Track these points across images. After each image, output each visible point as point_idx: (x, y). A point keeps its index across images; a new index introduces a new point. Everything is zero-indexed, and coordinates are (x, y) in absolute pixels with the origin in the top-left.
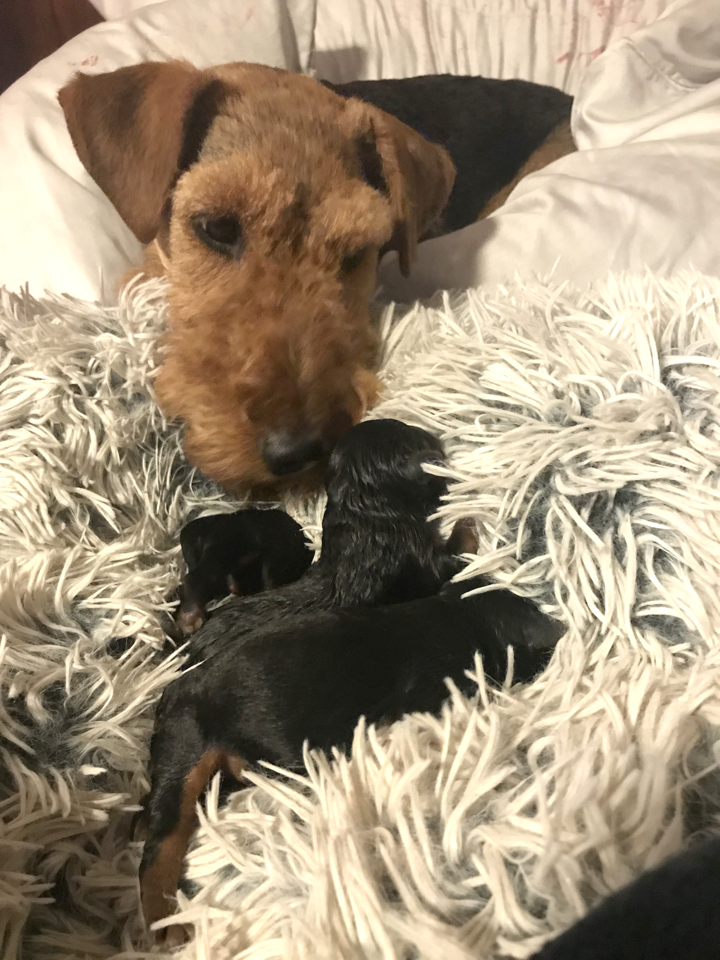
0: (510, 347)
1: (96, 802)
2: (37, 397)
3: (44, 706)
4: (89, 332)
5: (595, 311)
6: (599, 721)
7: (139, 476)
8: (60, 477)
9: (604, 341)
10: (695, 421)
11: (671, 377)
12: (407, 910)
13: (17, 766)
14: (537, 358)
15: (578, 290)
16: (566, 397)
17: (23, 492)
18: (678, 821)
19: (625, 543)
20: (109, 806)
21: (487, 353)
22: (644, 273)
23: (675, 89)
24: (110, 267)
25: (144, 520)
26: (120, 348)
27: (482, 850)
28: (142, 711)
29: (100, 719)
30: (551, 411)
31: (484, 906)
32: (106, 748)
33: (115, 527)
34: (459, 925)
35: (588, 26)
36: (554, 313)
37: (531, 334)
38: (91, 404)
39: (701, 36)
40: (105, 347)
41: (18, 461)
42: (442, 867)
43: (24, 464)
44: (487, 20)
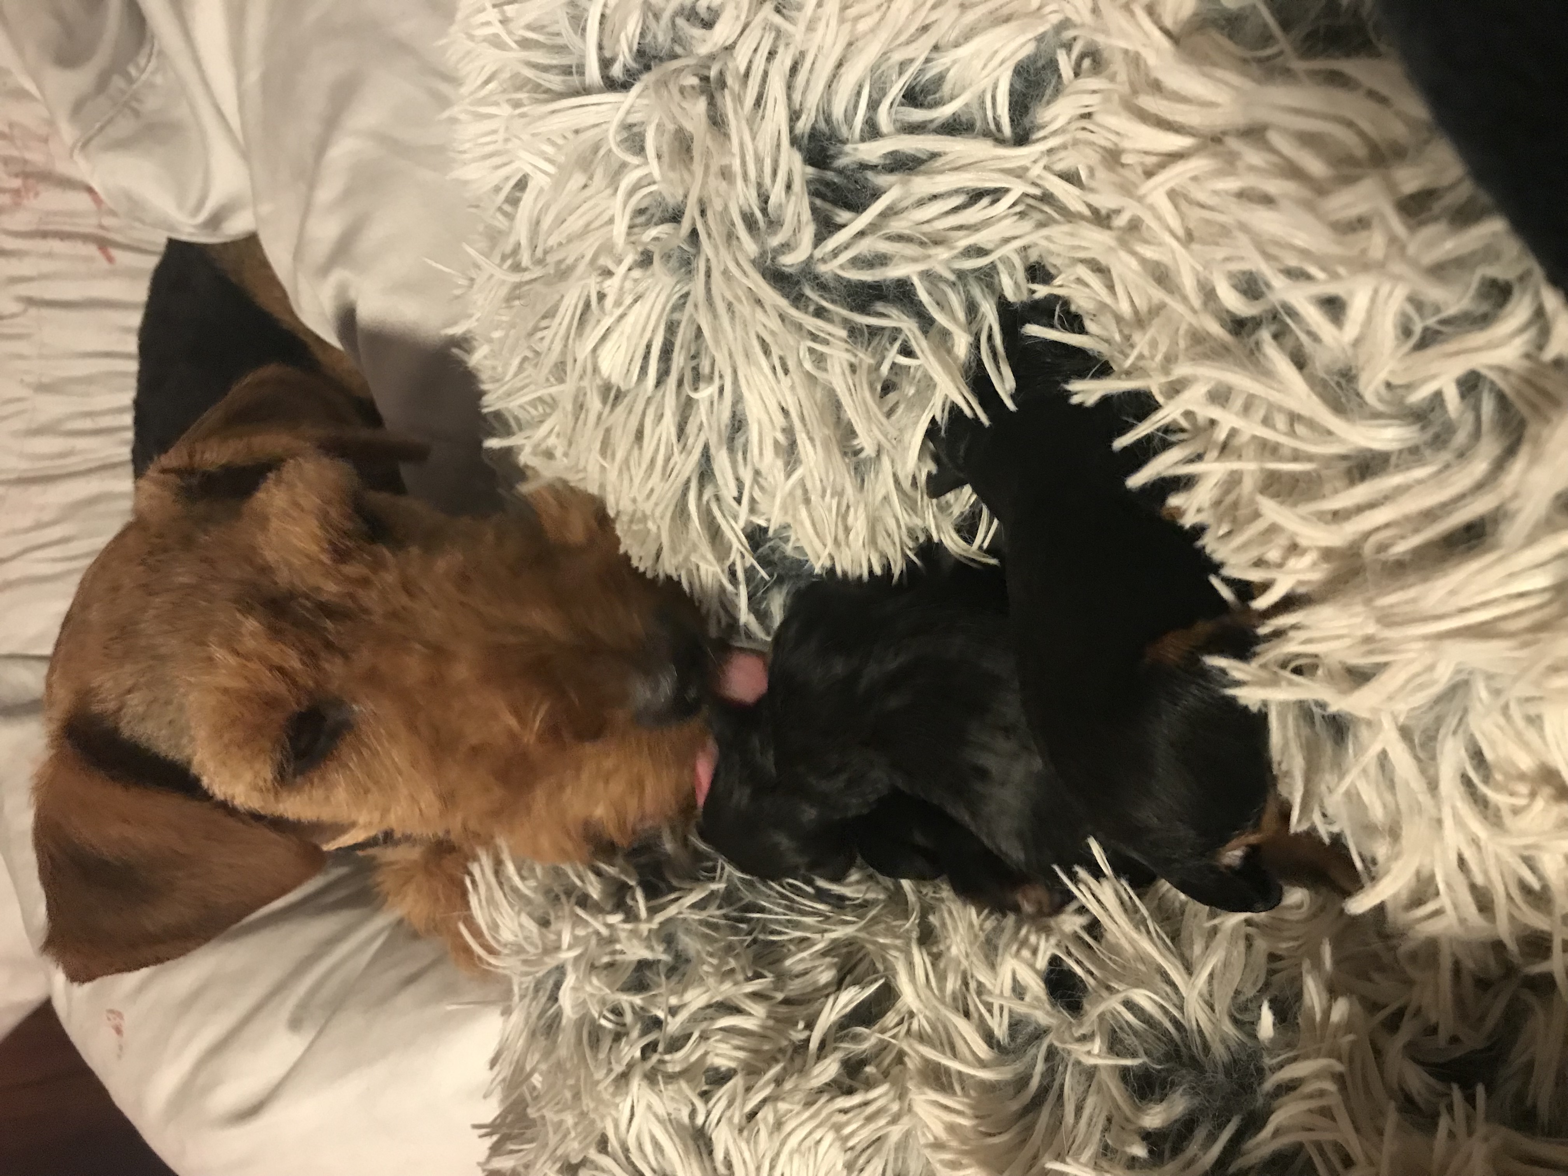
0: (570, 341)
1: (1318, 1017)
2: (661, 1111)
3: (1162, 1100)
4: (555, 1026)
5: (514, 201)
6: (1186, 198)
7: (792, 948)
8: (792, 1075)
9: (559, 184)
10: (692, 37)
11: (621, 76)
12: (1498, 509)
13: (1259, 1145)
14: (589, 296)
15: (481, 228)
16: (650, 247)
17: (817, 1135)
18: (1349, 66)
19: (892, 153)
20: (1325, 996)
21: (581, 378)
22: (453, 120)
23: (153, 73)
24: (449, 991)
25: (863, 940)
26: (584, 976)
27: (1401, 386)
28: (1168, 941)
29: (1181, 1009)
30: (673, 272)
31: (1492, 383)
32: (1228, 1000)
33: (876, 986)
34: (1522, 424)
35: (56, 213)
36: (517, 268)
37: (548, 306)
38: (673, 1025)
39: (69, 31)
40: (581, 1000)
41: (765, 1144)
42: (1427, 453)
43: (771, 1134)
44: (45, 380)
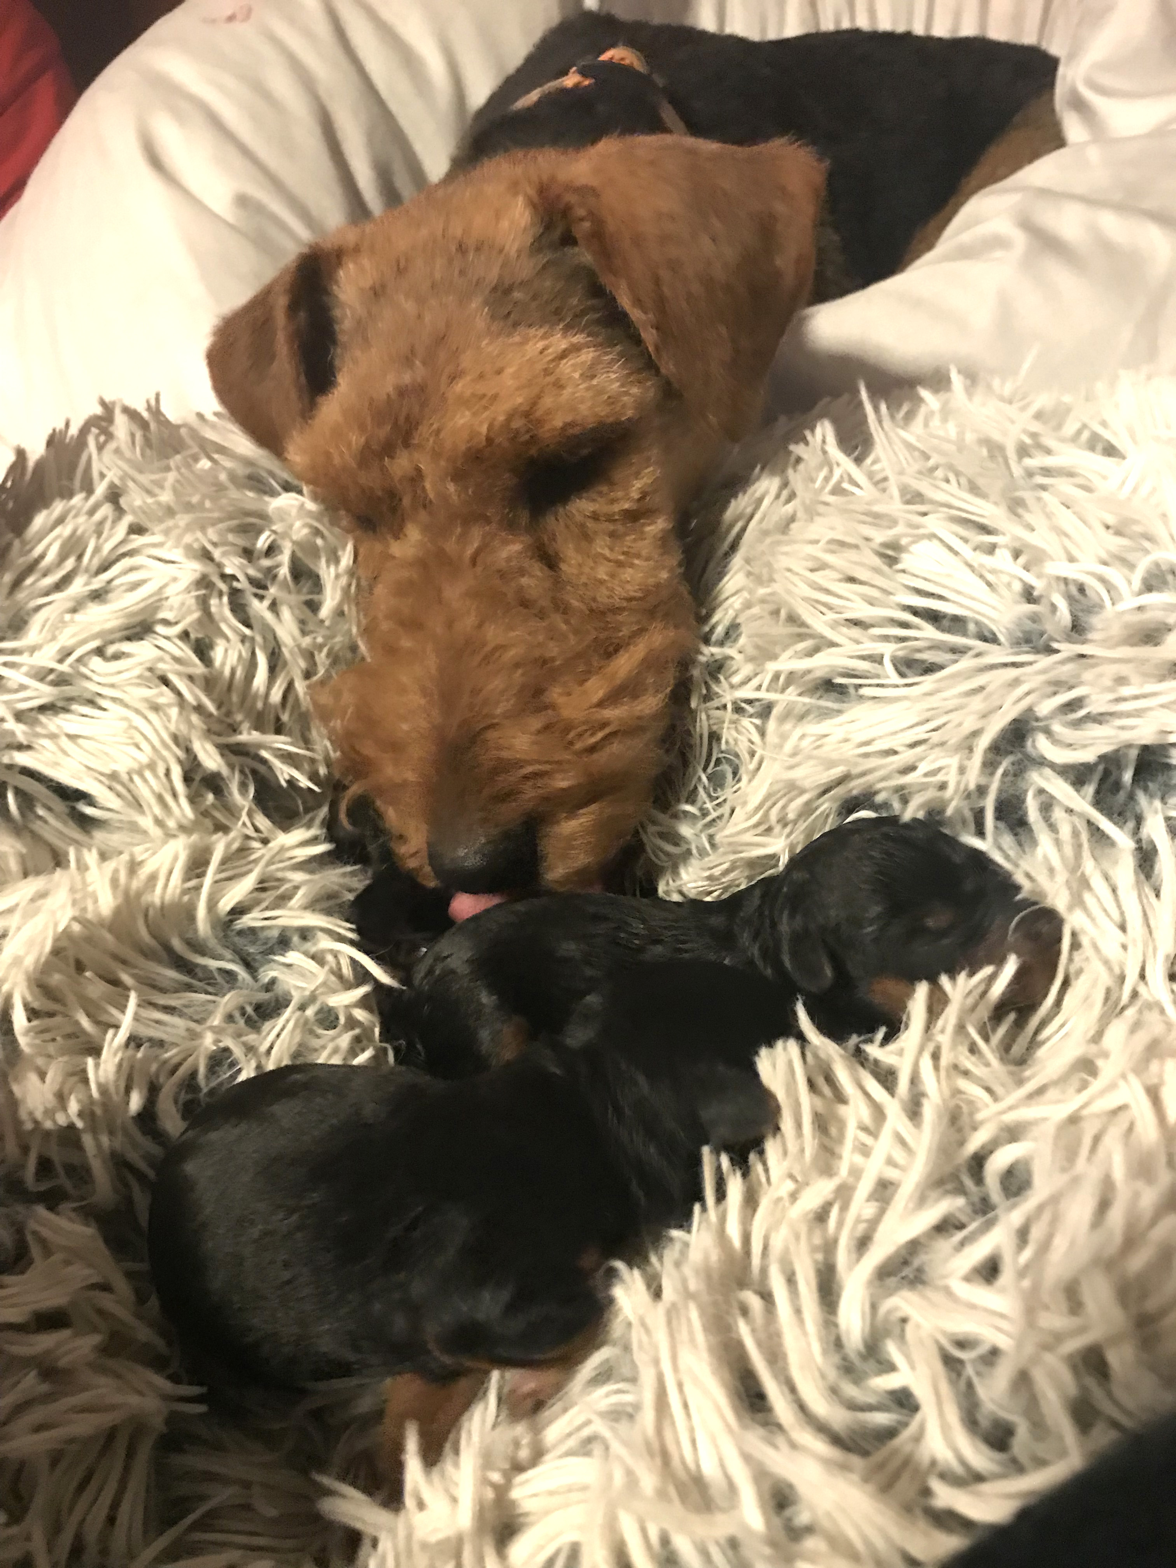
0: (946, 510)
2: (168, 592)
4: (261, 488)
5: (1093, 443)
8: (205, 723)
9: (1110, 501)
12: (780, 1427)
14: (994, 532)
16: (1044, 601)
17: (144, 745)
19: (1155, 848)
21: (907, 522)
27: (903, 1331)
30: (1019, 623)
31: (906, 1425)
34: (865, 1453)
36: (1023, 451)
37: (982, 487)
38: (259, 608)
40: (286, 515)
41: (138, 694)
42: (836, 1357)
43: (146, 700)
